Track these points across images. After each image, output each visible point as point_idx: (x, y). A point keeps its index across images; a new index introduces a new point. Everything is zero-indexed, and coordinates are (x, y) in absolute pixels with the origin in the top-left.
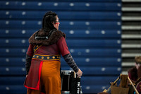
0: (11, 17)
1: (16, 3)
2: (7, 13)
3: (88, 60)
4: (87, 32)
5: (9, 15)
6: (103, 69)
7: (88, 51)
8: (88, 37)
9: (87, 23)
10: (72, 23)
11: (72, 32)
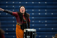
0: (15, 8)
1: (17, 2)
2: (13, 6)
3: (46, 25)
4: (46, 14)
5: (14, 7)
6: (52, 29)
7: (46, 21)
8: (46, 16)
9: (46, 10)
10: (39, 10)
11: (39, 14)
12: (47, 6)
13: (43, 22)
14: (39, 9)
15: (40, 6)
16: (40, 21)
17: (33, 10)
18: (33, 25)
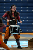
3: (27, 21)
7: (27, 17)
8: (28, 13)
9: (27, 8)
10: (22, 7)
11: (22, 11)
15: (22, 4)
16: (22, 17)
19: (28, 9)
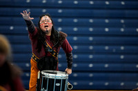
3: (122, 57)
4: (122, 30)
7: (122, 48)
8: (123, 35)
9: (122, 21)
10: (107, 21)
11: (107, 30)
12: (127, 12)
13: (114, 51)
14: (107, 18)
15: (110, 11)
16: (107, 48)
17: (91, 21)
18: (91, 56)
19: (124, 26)
